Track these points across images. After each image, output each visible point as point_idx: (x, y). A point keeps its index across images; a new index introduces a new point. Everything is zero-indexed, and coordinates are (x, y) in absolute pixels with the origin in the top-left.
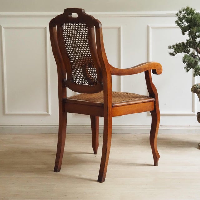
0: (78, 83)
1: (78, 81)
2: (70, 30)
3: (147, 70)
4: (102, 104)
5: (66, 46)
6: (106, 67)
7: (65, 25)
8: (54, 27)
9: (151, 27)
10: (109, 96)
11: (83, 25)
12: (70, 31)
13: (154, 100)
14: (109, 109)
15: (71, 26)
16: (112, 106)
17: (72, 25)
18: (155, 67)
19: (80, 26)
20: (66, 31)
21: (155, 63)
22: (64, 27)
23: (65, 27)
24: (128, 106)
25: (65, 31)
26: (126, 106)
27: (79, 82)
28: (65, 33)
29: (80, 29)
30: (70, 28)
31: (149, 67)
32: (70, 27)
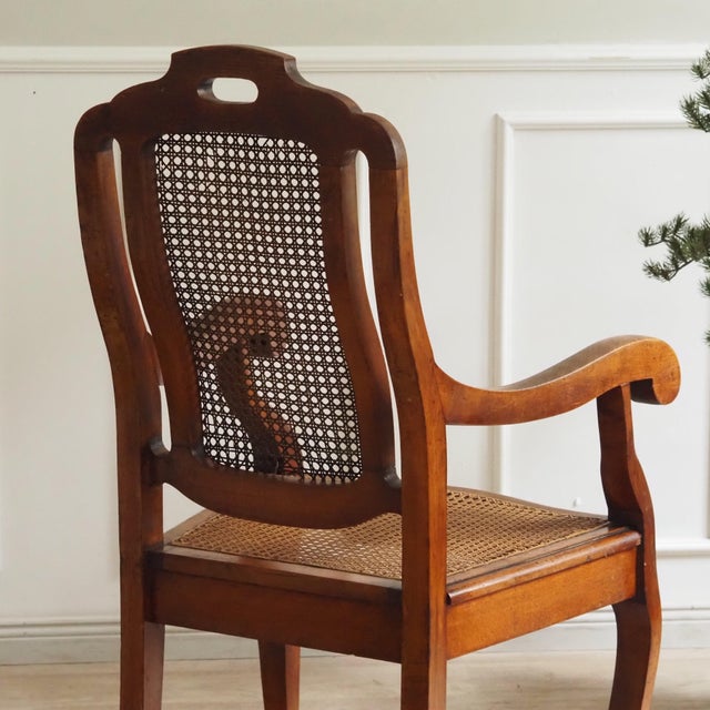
0: (238, 466)
1: (232, 455)
2: (200, 169)
3: (615, 385)
4: (390, 591)
5: (169, 257)
6: (421, 387)
7: (171, 142)
8: (105, 153)
9: (512, 125)
10: (433, 551)
11: (281, 143)
12: (201, 175)
13: (639, 543)
14: (432, 621)
15: (210, 151)
16: (448, 600)
17: (214, 145)
18: (648, 368)
19: (265, 149)
20: (173, 179)
21: (650, 344)
22: (162, 154)
23: (171, 154)
24: (520, 590)
25: (167, 173)
26: (511, 593)
27: (242, 457)
28: (168, 185)
29: (263, 169)
30: (200, 162)
31: (622, 370)
32: (204, 156)
